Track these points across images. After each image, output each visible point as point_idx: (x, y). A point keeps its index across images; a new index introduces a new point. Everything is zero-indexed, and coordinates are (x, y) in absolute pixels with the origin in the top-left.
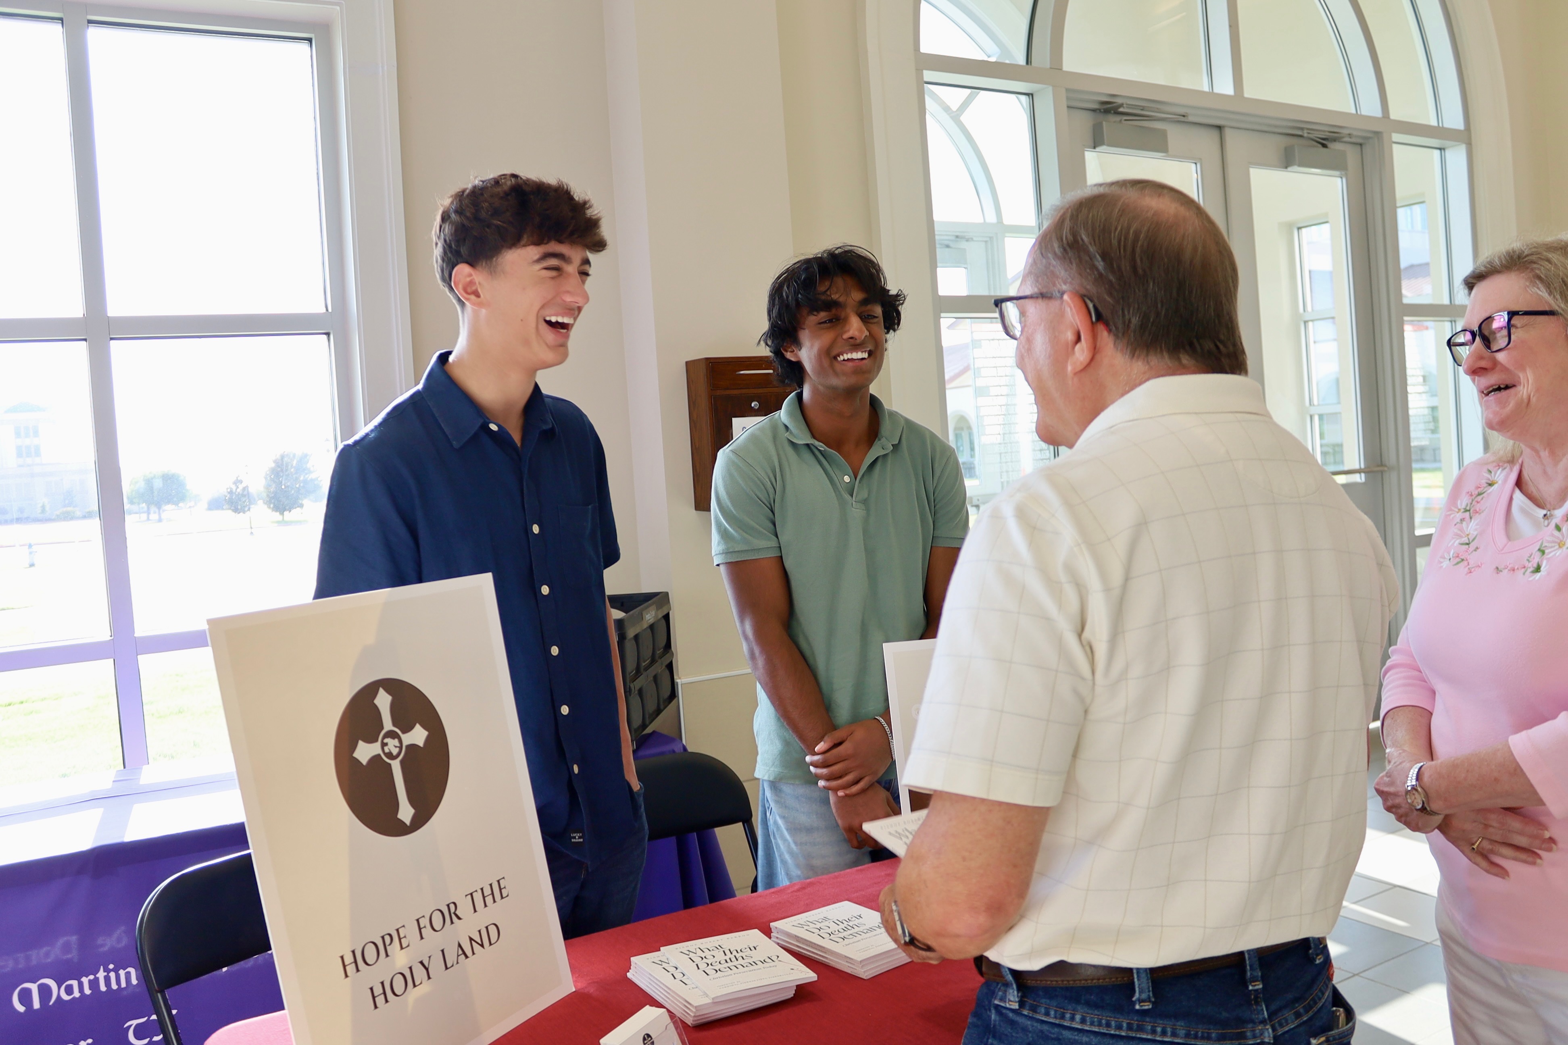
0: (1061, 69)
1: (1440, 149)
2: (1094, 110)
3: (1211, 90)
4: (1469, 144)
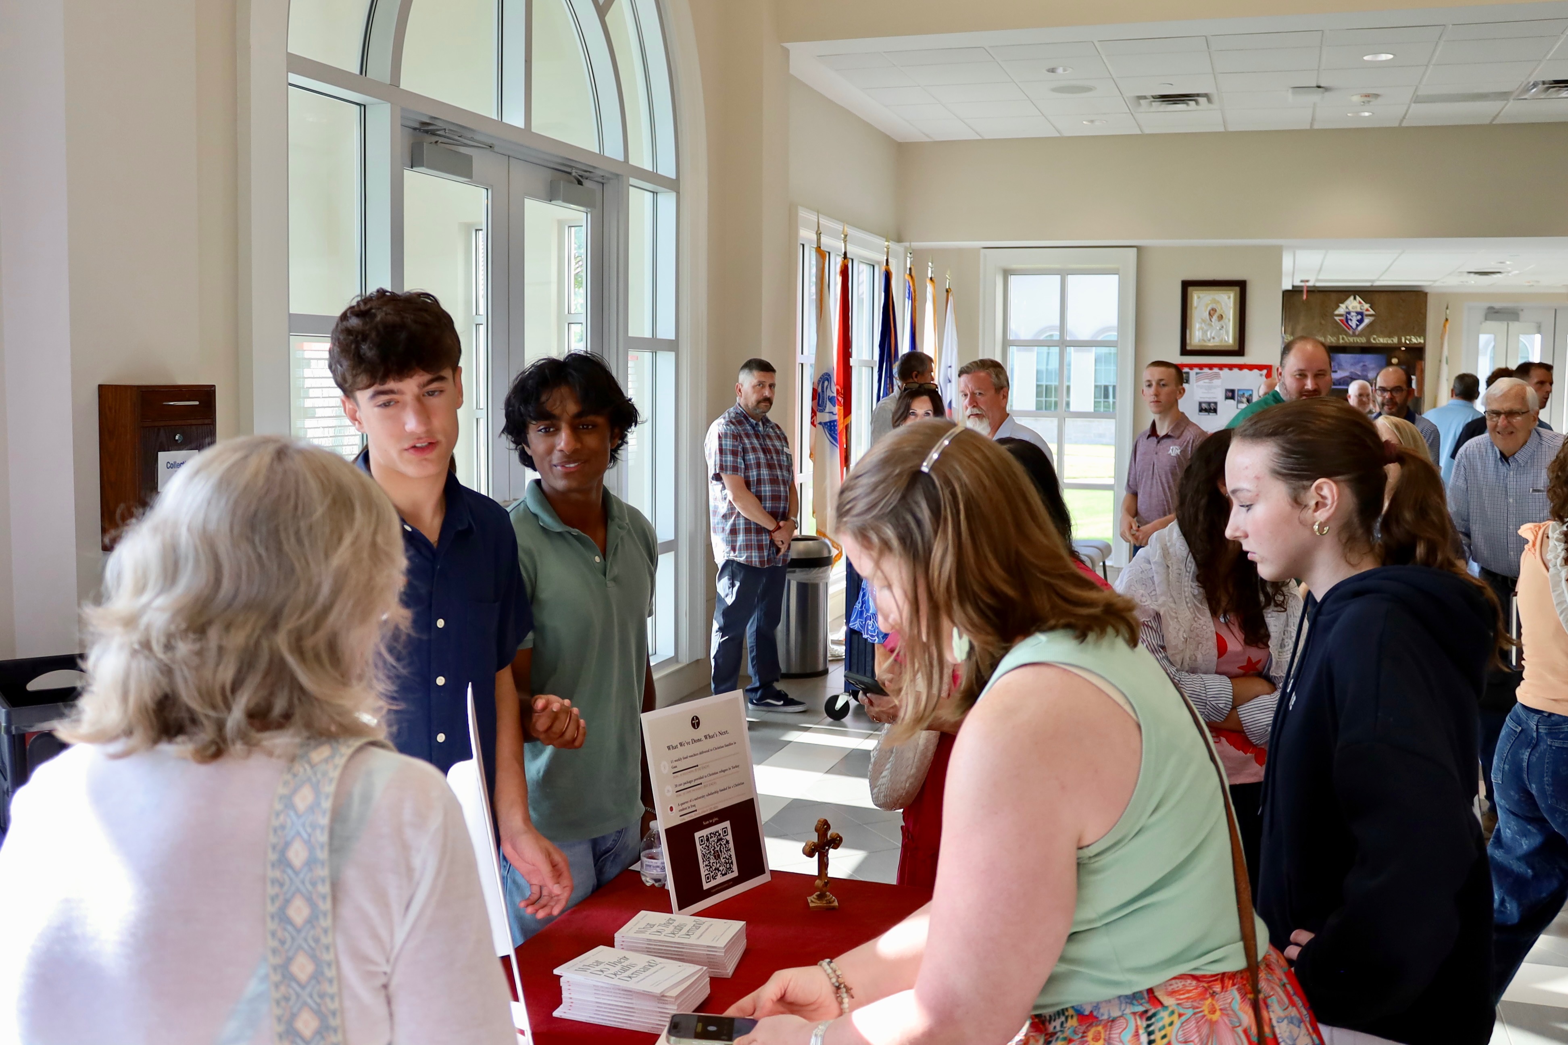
0: (399, 87)
1: (653, 192)
2: (415, 129)
3: (500, 120)
4: (678, 193)
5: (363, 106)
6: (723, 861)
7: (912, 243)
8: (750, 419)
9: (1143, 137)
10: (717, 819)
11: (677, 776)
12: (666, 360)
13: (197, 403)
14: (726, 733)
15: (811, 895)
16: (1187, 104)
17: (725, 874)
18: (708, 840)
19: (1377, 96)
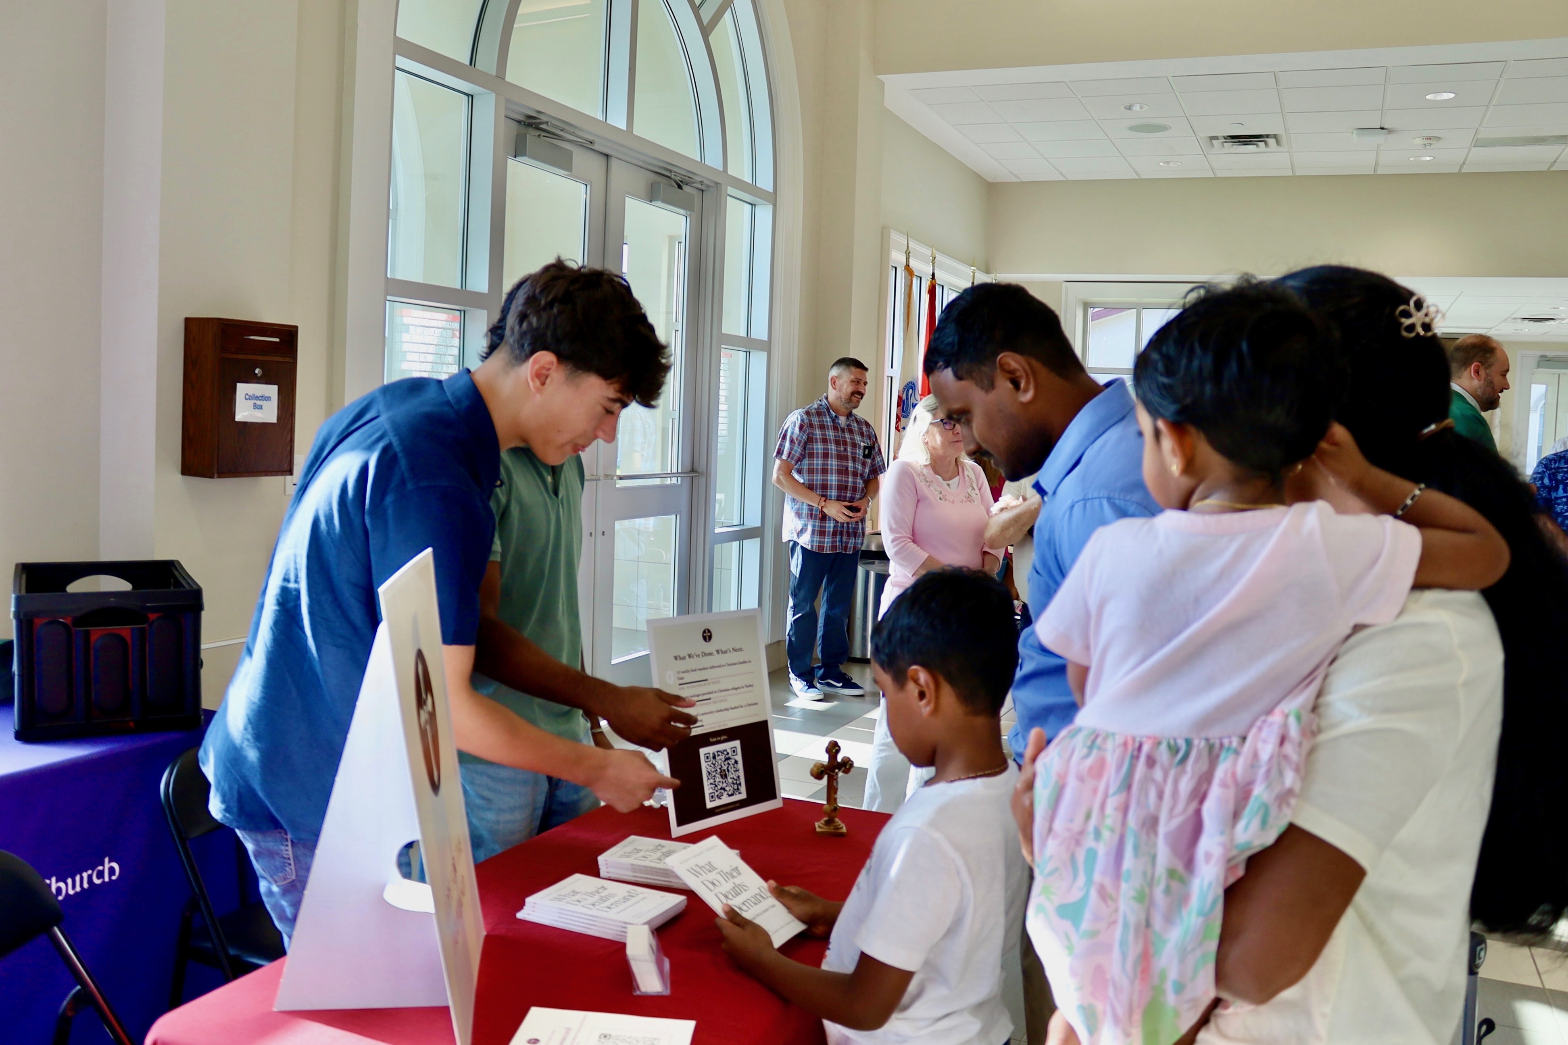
0: (504, 79)
1: (752, 205)
2: (519, 122)
3: (605, 121)
4: (775, 206)
5: (470, 96)
6: (730, 781)
7: (998, 275)
8: (831, 411)
9: (1216, 180)
10: (725, 737)
11: (683, 688)
12: (759, 360)
13: (277, 340)
14: (740, 650)
15: (818, 820)
16: (1257, 145)
17: (732, 795)
18: (714, 757)
19: (1438, 139)
